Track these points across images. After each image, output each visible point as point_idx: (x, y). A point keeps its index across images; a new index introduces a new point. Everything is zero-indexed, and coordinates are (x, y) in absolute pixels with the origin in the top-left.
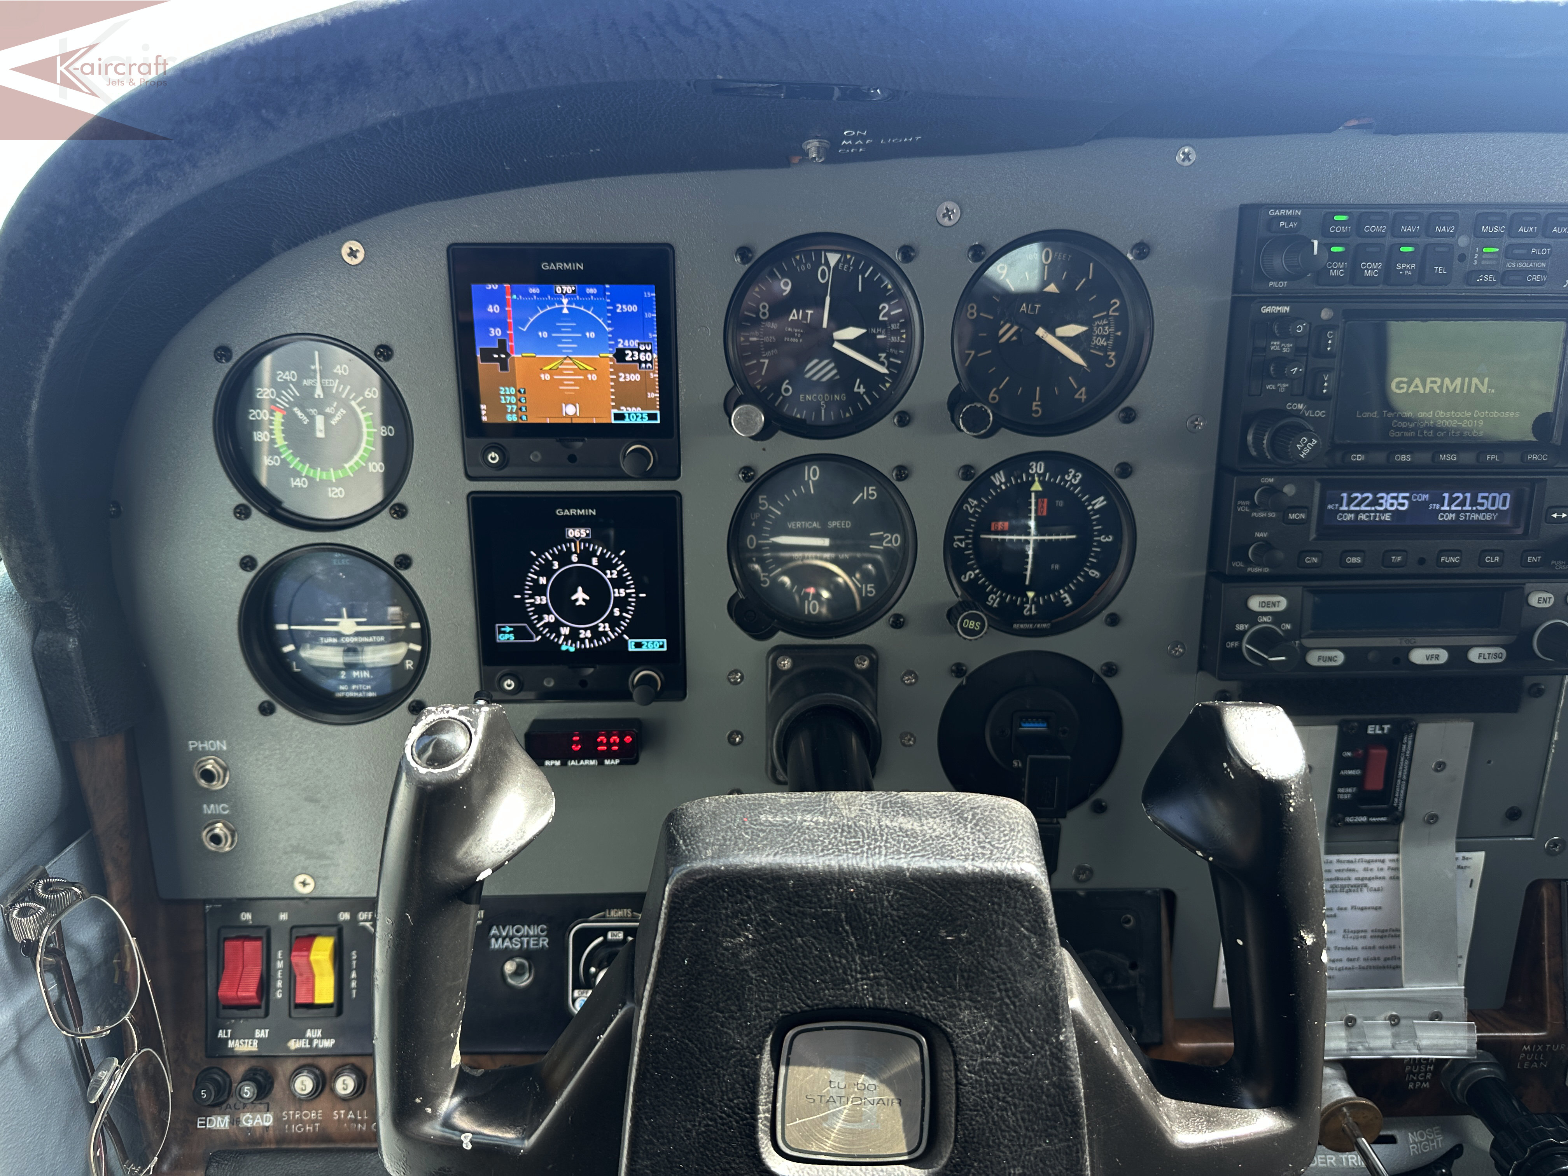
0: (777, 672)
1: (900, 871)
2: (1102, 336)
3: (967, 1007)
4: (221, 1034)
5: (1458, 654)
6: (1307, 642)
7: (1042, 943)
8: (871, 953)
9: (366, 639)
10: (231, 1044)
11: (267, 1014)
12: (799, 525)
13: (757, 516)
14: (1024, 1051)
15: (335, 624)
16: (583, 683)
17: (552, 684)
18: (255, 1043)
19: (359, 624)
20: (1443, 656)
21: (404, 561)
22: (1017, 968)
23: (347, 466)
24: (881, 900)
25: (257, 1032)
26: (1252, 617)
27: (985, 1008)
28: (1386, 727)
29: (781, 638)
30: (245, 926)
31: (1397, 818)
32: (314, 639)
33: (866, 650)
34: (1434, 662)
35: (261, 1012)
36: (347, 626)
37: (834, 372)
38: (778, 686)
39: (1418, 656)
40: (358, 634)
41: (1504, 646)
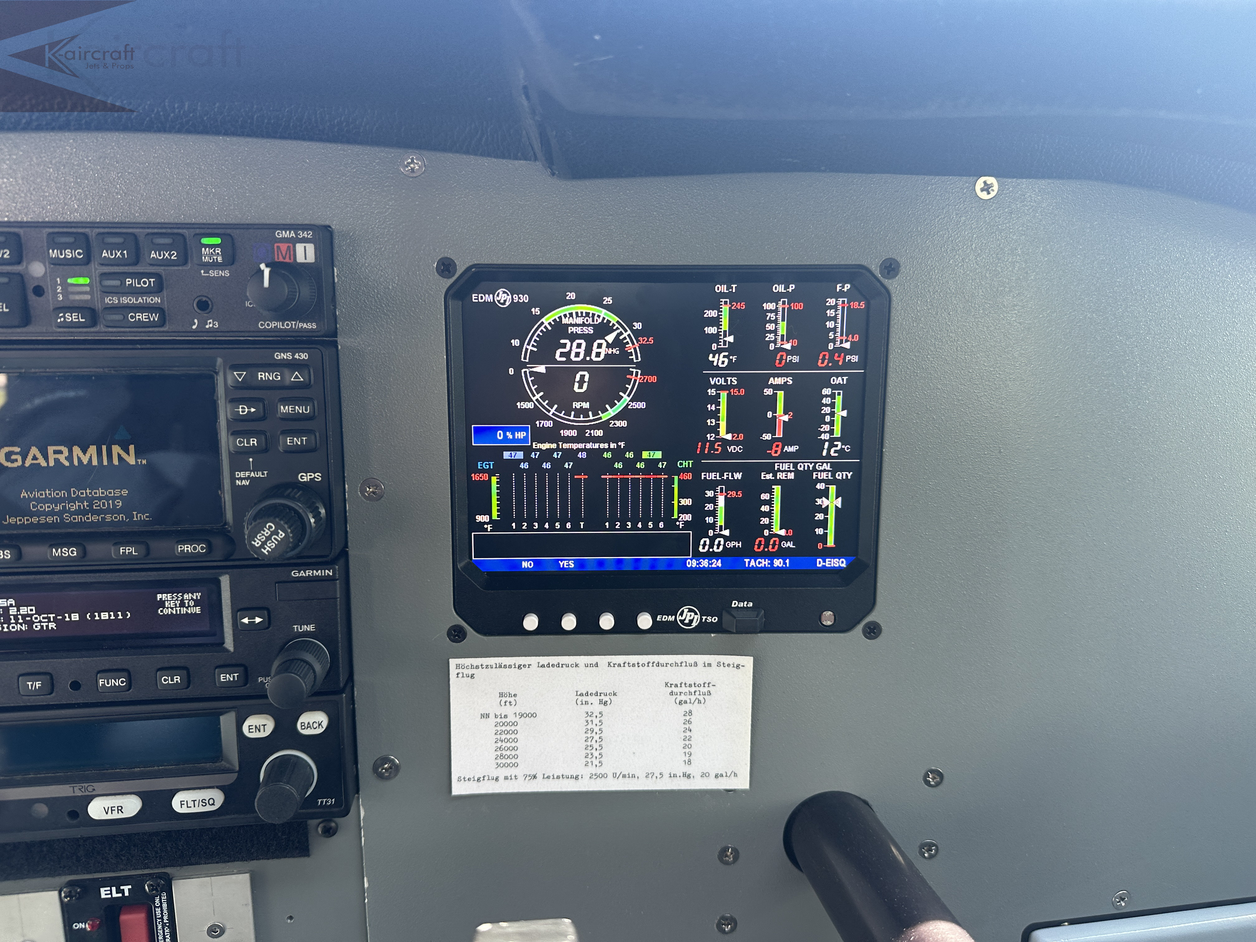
5: (156, 804)
20: (133, 806)
28: (125, 888)
39: (98, 809)
41: (221, 788)
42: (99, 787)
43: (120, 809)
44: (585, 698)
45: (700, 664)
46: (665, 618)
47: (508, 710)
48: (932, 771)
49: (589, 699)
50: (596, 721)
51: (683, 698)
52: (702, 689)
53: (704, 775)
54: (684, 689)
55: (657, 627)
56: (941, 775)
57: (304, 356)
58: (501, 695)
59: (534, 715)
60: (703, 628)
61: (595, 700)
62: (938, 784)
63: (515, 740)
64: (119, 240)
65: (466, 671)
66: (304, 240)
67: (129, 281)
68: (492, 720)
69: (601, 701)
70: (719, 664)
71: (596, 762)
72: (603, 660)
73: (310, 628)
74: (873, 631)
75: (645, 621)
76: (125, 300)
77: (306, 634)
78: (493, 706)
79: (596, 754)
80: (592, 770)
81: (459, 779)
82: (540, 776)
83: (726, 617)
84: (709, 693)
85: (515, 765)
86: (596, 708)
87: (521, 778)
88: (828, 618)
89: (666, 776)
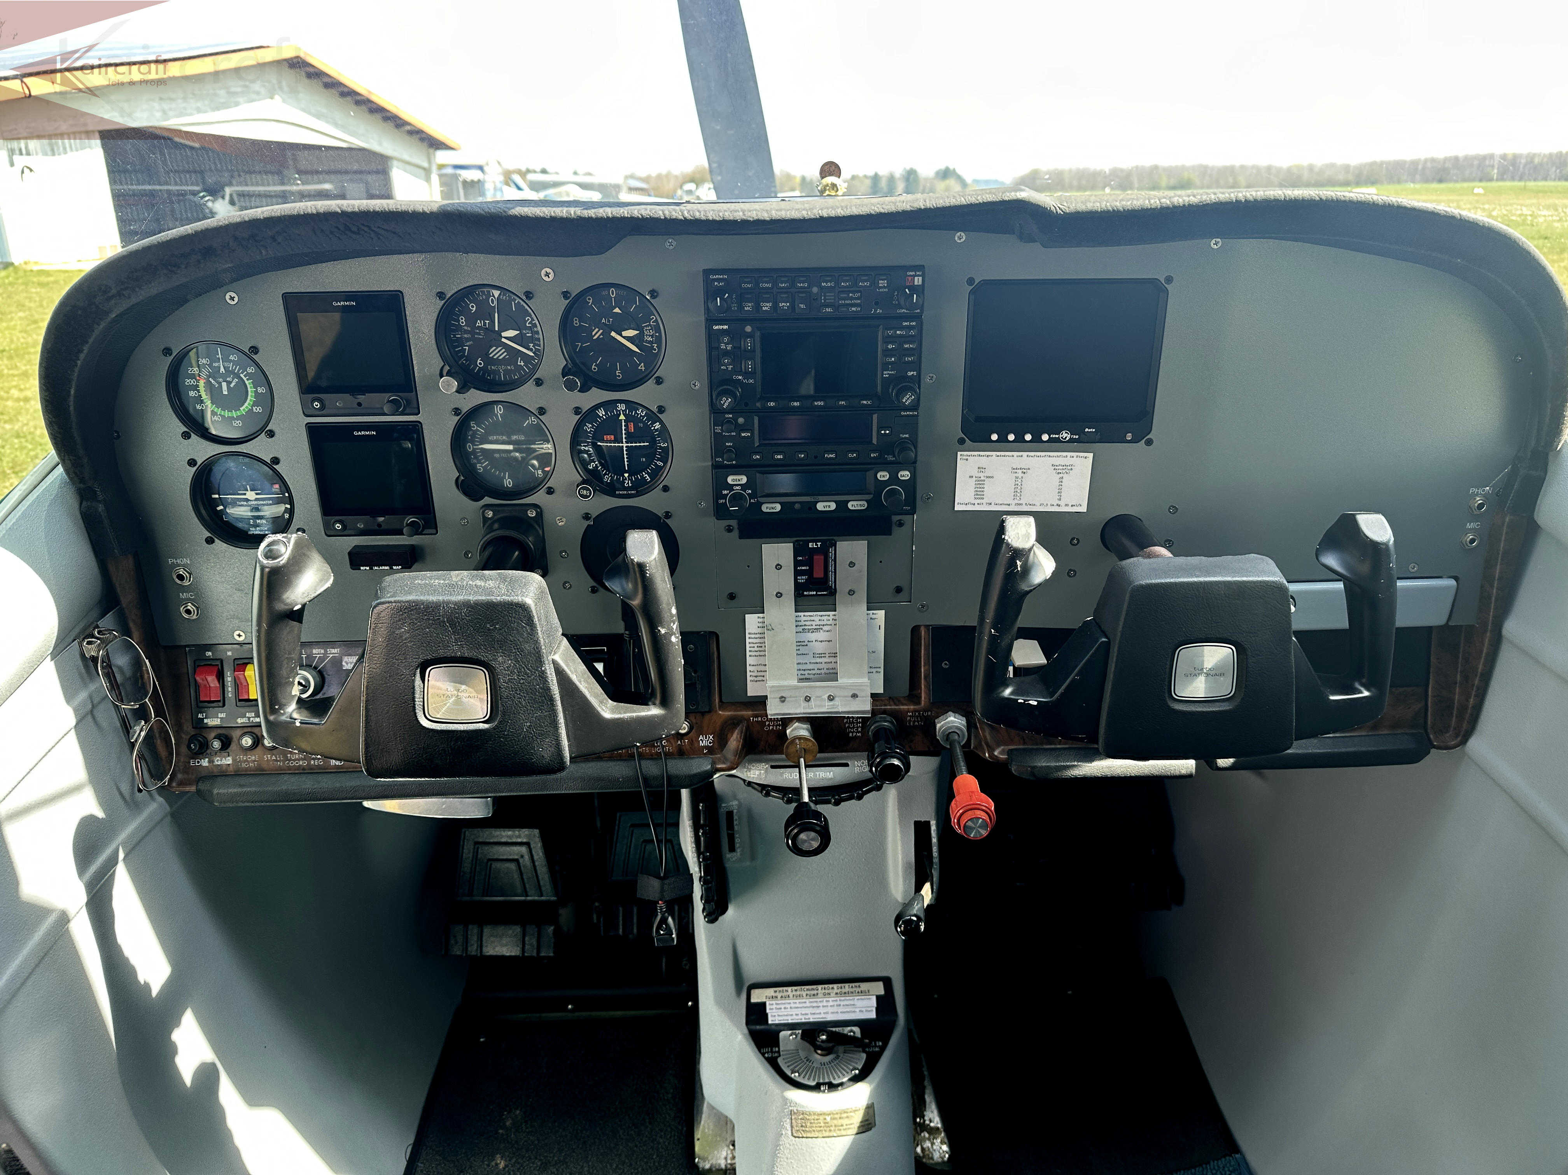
0: (485, 519)
1: (469, 601)
2: (649, 336)
3: (501, 656)
4: (200, 716)
5: (842, 506)
6: (761, 500)
7: (532, 630)
8: (458, 635)
9: (262, 502)
10: (205, 721)
11: (224, 705)
12: (495, 438)
13: (471, 433)
14: (526, 674)
15: (245, 494)
16: (379, 525)
17: (362, 526)
18: (219, 720)
19: (257, 494)
20: (833, 506)
21: (276, 461)
22: (521, 640)
23: (241, 409)
24: (461, 613)
25: (219, 714)
26: (730, 487)
27: (509, 656)
28: (819, 544)
29: (487, 500)
30: (209, 659)
31: (833, 593)
32: (234, 503)
33: (535, 506)
34: (828, 509)
35: (221, 704)
36: (251, 495)
37: (506, 354)
38: (486, 526)
39: (820, 506)
40: (256, 499)
41: (866, 501)
42: (821, 498)
43: (829, 506)
44: (1015, 471)
45: (1069, 456)
46: (1054, 436)
47: (981, 475)
48: (1173, 507)
49: (1017, 471)
50: (1020, 481)
51: (1060, 471)
52: (1070, 468)
53: (1067, 505)
54: (1060, 467)
55: (1051, 440)
56: (1177, 509)
57: (914, 323)
58: (979, 468)
59: (992, 477)
60: (1071, 441)
61: (1020, 471)
62: (1175, 513)
63: (983, 488)
64: (848, 278)
65: (964, 457)
66: (918, 276)
67: (851, 295)
68: (974, 479)
69: (1022, 472)
70: (1077, 457)
71: (1018, 498)
72: (1025, 454)
73: (907, 436)
74: (1149, 442)
75: (1045, 437)
76: (847, 302)
77: (905, 438)
78: (975, 473)
79: (1019, 495)
80: (1016, 501)
81: (958, 504)
82: (993, 504)
83: (1082, 436)
84: (1072, 469)
85: (983, 499)
86: (1020, 475)
87: (985, 504)
88: (1129, 437)
89: (1049, 505)
